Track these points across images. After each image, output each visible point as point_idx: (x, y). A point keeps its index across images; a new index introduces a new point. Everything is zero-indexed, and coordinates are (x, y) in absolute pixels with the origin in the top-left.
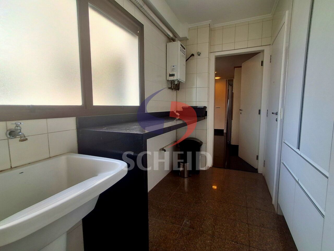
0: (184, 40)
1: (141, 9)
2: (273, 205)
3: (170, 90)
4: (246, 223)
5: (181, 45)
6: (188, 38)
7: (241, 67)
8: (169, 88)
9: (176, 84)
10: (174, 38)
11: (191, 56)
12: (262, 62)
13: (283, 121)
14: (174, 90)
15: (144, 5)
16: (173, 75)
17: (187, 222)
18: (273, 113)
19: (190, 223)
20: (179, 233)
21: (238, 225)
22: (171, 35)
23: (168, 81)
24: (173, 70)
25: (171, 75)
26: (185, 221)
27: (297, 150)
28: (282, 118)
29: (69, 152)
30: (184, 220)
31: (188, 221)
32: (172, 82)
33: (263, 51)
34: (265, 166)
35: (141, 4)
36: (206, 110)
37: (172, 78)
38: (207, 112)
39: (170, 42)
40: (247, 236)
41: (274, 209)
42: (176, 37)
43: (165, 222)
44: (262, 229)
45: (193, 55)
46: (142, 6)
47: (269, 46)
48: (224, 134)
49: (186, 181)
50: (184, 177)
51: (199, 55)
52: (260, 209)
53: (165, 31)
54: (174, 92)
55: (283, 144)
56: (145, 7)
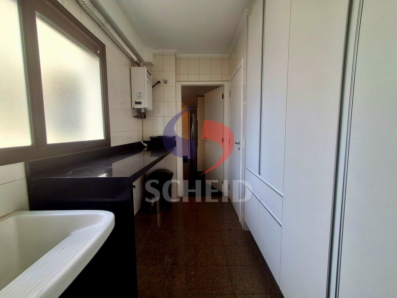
0: (149, 65)
1: (103, 27)
2: (240, 223)
3: (136, 119)
4: (222, 245)
5: (147, 71)
6: (153, 64)
7: (204, 96)
8: (135, 117)
9: (143, 112)
10: (139, 62)
11: (157, 83)
12: (223, 95)
13: (245, 150)
14: (140, 118)
15: (106, 23)
16: (140, 103)
17: (169, 260)
18: (236, 143)
19: (172, 259)
20: (163, 273)
21: (216, 249)
22: (136, 59)
23: (133, 108)
24: (139, 97)
25: (137, 103)
26: (166, 260)
27: (259, 176)
28: (244, 147)
29: (16, 211)
30: (165, 258)
31: (169, 258)
32: (139, 110)
33: (223, 85)
34: (230, 189)
35: (103, 22)
36: (175, 140)
37: (138, 106)
38: (176, 141)
39: (134, 66)
40: (225, 257)
41: (241, 226)
42: (141, 62)
43: (145, 267)
44: (235, 246)
45: (159, 82)
46: (105, 24)
47: (228, 82)
48: (188, 161)
49: (158, 216)
50: (156, 213)
51: (166, 83)
52: (231, 230)
53: (129, 54)
54: (140, 121)
55: (247, 171)
56: (107, 25)
